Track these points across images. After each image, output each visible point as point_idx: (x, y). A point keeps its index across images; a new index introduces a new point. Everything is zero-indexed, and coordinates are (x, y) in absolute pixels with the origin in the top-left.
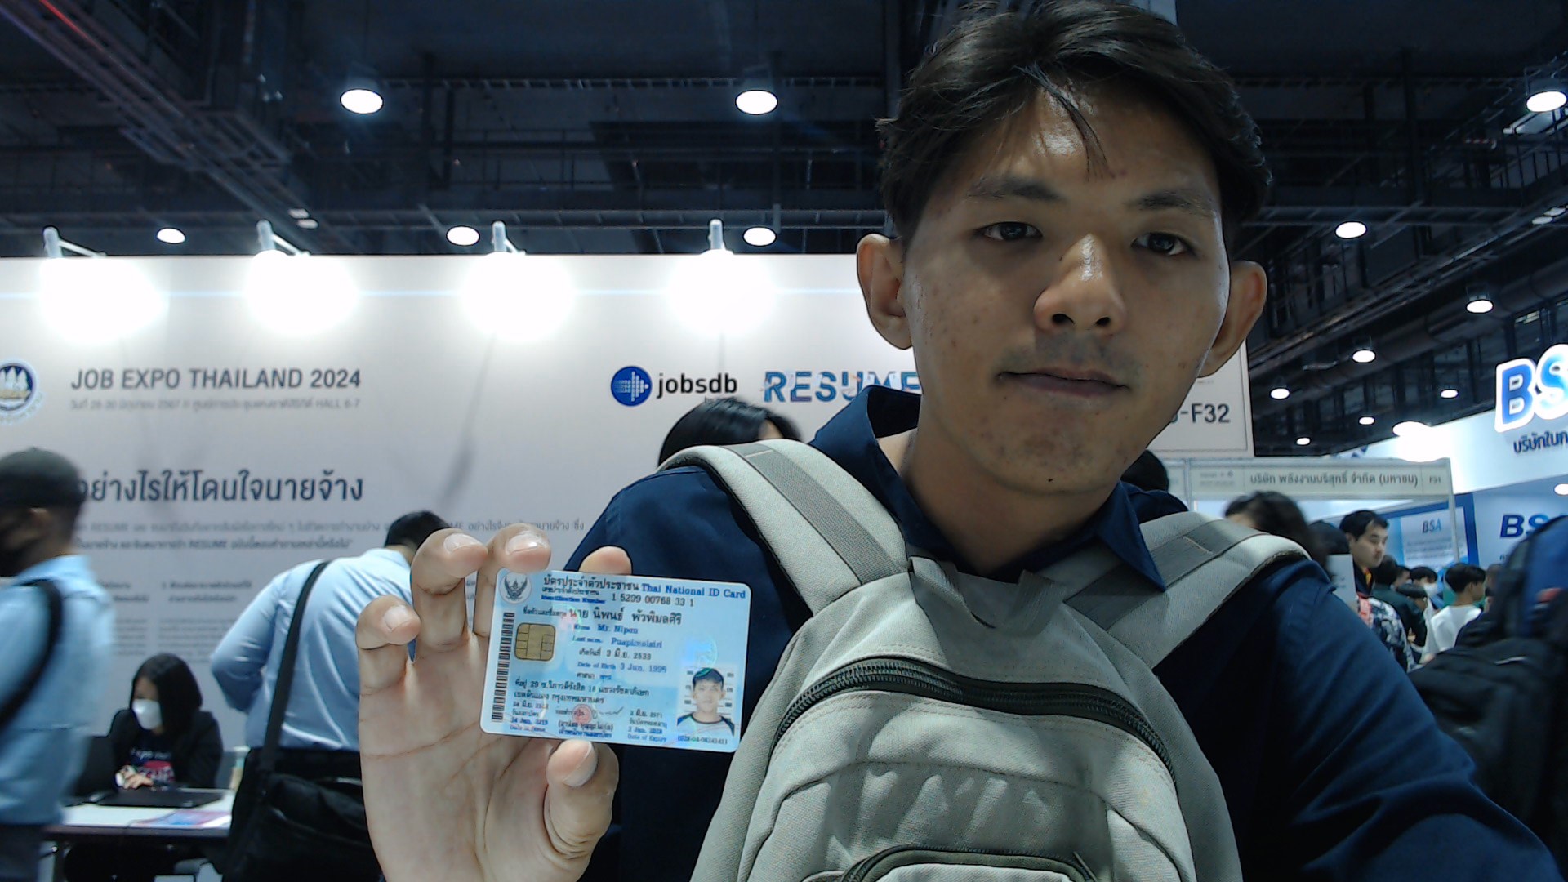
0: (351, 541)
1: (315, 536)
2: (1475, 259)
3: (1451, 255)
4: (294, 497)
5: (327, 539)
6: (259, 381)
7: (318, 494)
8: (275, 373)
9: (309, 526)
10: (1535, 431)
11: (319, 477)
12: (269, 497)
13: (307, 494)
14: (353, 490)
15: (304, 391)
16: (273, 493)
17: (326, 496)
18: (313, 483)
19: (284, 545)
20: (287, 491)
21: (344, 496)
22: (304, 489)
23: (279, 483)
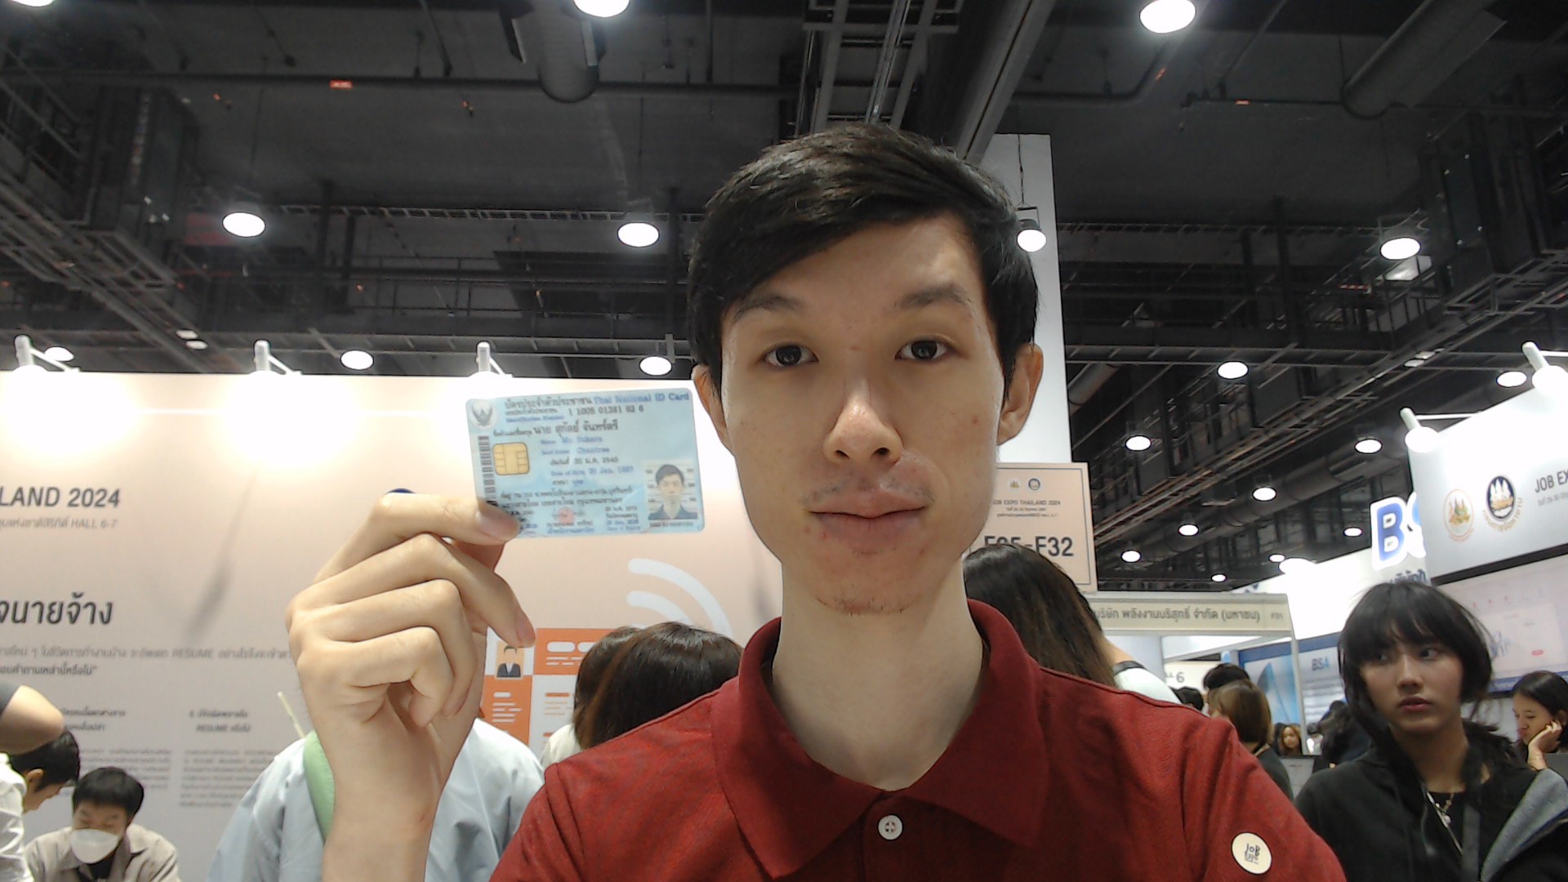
0: (95, 668)
1: (59, 661)
2: (1356, 400)
3: (1331, 395)
4: (40, 620)
5: (70, 665)
6: (15, 499)
7: (65, 618)
8: (33, 490)
9: (52, 652)
10: (1409, 569)
11: (71, 600)
12: (15, 620)
13: (54, 617)
14: (102, 614)
15: (61, 510)
16: (19, 616)
17: (73, 620)
18: (62, 606)
19: (25, 670)
20: (34, 613)
21: (92, 621)
22: (52, 612)
23: (27, 605)
